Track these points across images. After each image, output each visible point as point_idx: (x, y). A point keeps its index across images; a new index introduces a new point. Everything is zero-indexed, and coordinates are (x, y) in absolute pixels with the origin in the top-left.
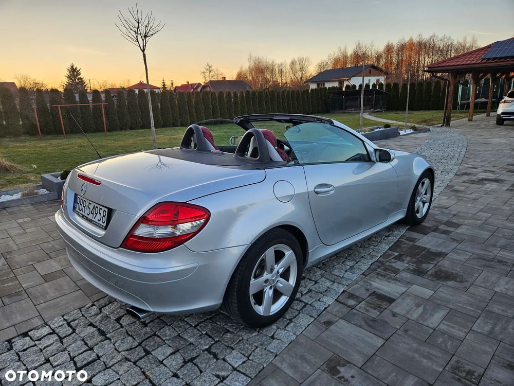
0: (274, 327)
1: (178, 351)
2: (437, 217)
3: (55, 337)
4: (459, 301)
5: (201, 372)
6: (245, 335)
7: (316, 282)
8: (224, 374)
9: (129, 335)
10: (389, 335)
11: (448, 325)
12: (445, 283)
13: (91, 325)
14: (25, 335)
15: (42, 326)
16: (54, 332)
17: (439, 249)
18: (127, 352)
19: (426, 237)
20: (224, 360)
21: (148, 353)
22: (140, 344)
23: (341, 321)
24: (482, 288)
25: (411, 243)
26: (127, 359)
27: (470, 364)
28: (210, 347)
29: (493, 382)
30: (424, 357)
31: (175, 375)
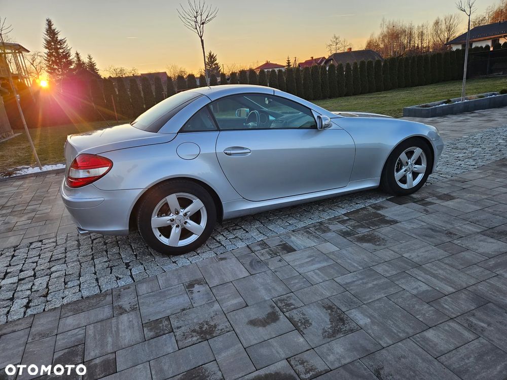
0: (182, 256)
1: (109, 261)
2: (439, 190)
3: (55, 244)
4: (353, 259)
5: (111, 273)
6: (157, 258)
7: (247, 232)
8: (121, 276)
9: (92, 249)
10: (258, 272)
11: (316, 273)
12: (359, 244)
13: (78, 241)
14: (41, 241)
15: (53, 238)
16: (56, 242)
17: (396, 218)
18: (81, 257)
19: (398, 206)
20: (131, 270)
21: (93, 259)
22: (92, 254)
23: (234, 260)
24: (393, 252)
25: (374, 211)
26: (79, 261)
27: (298, 299)
28: (129, 262)
29: (298, 314)
30: (266, 289)
31: (95, 273)
